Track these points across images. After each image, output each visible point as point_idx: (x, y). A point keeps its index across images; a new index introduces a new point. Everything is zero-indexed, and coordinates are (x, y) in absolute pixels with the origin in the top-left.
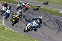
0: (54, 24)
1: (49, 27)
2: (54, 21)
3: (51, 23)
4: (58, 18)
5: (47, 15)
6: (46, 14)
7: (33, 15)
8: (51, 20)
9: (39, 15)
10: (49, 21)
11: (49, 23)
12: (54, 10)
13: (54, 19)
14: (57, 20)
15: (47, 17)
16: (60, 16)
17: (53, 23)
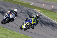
0: (26, 15)
1: (20, 18)
2: (26, 12)
3: (23, 14)
4: (29, 10)
5: (19, 7)
6: (17, 6)
7: (6, 7)
8: (22, 11)
9: (11, 7)
10: (20, 13)
11: (20, 15)
12: (25, 3)
13: (25, 10)
14: (28, 12)
15: (19, 8)
16: (31, 8)
17: (24, 15)
